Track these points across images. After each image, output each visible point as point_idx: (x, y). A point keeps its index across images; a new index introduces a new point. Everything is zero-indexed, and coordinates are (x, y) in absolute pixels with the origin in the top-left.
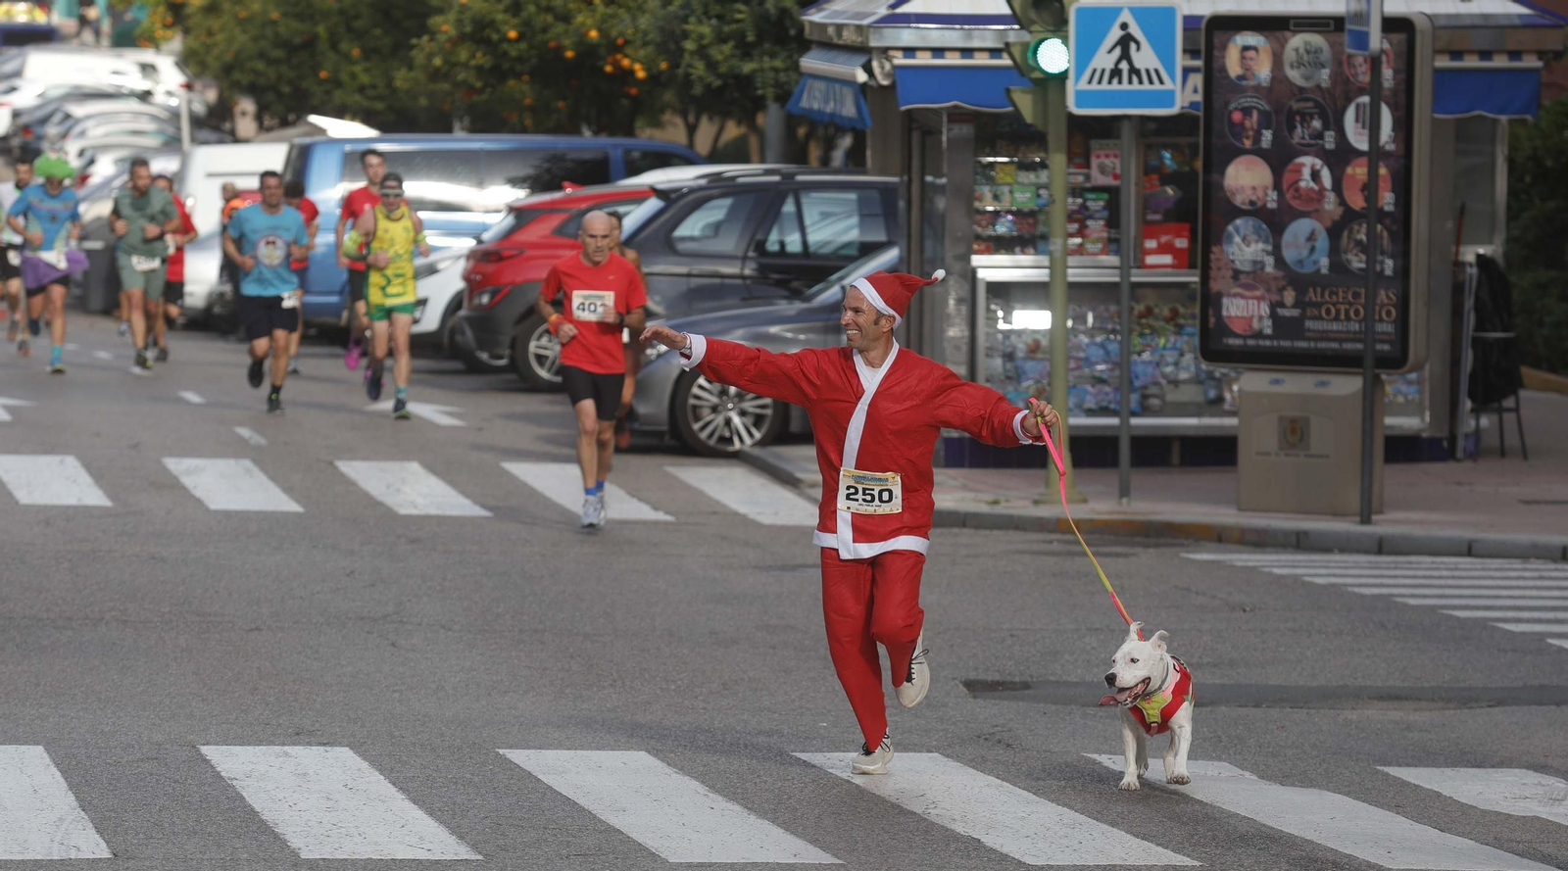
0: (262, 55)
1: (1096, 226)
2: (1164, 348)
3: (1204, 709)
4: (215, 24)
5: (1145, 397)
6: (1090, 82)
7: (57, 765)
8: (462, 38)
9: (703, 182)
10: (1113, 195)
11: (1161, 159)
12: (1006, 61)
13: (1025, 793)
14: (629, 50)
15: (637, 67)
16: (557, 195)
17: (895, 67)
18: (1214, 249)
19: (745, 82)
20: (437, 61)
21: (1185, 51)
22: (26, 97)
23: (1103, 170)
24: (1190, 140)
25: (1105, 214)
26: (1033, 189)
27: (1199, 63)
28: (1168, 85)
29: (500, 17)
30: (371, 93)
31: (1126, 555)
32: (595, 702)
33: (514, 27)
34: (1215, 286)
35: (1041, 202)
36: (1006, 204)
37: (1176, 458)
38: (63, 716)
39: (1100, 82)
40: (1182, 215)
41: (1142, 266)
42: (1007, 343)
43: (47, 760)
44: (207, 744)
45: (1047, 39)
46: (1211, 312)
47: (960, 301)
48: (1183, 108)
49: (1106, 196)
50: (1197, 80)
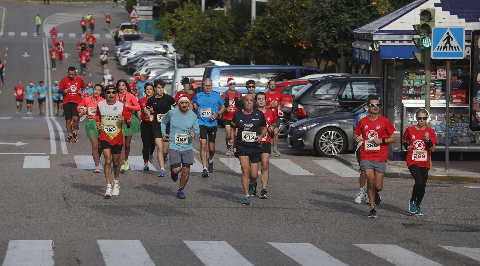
0: (197, 43)
1: (438, 91)
2: (458, 126)
3: (474, 232)
4: (184, 34)
5: (452, 140)
6: (438, 50)
7: (144, 246)
8: (254, 38)
9: (324, 79)
10: (444, 82)
11: (458, 72)
12: (413, 44)
13: (423, 257)
14: (301, 41)
15: (304, 46)
16: (281, 82)
17: (380, 46)
18: (474, 98)
19: (335, 50)
20: (247, 44)
21: (466, 41)
22: (131, 55)
23: (440, 75)
24: (467, 66)
25: (441, 88)
26: (420, 80)
27: (470, 44)
28: (461, 50)
29: (265, 31)
30: (227, 53)
31: (448, 187)
32: (295, 228)
33: (269, 34)
34: (474, 108)
35: (422, 84)
36: (412, 84)
37: (462, 158)
38: (145, 231)
39: (440, 50)
40: (463, 88)
41: (452, 102)
42: (412, 125)
43: (141, 244)
44: (186, 240)
45: (425, 37)
46: (473, 116)
47: (398, 113)
48: (465, 57)
49: (441, 82)
50: (469, 49)
